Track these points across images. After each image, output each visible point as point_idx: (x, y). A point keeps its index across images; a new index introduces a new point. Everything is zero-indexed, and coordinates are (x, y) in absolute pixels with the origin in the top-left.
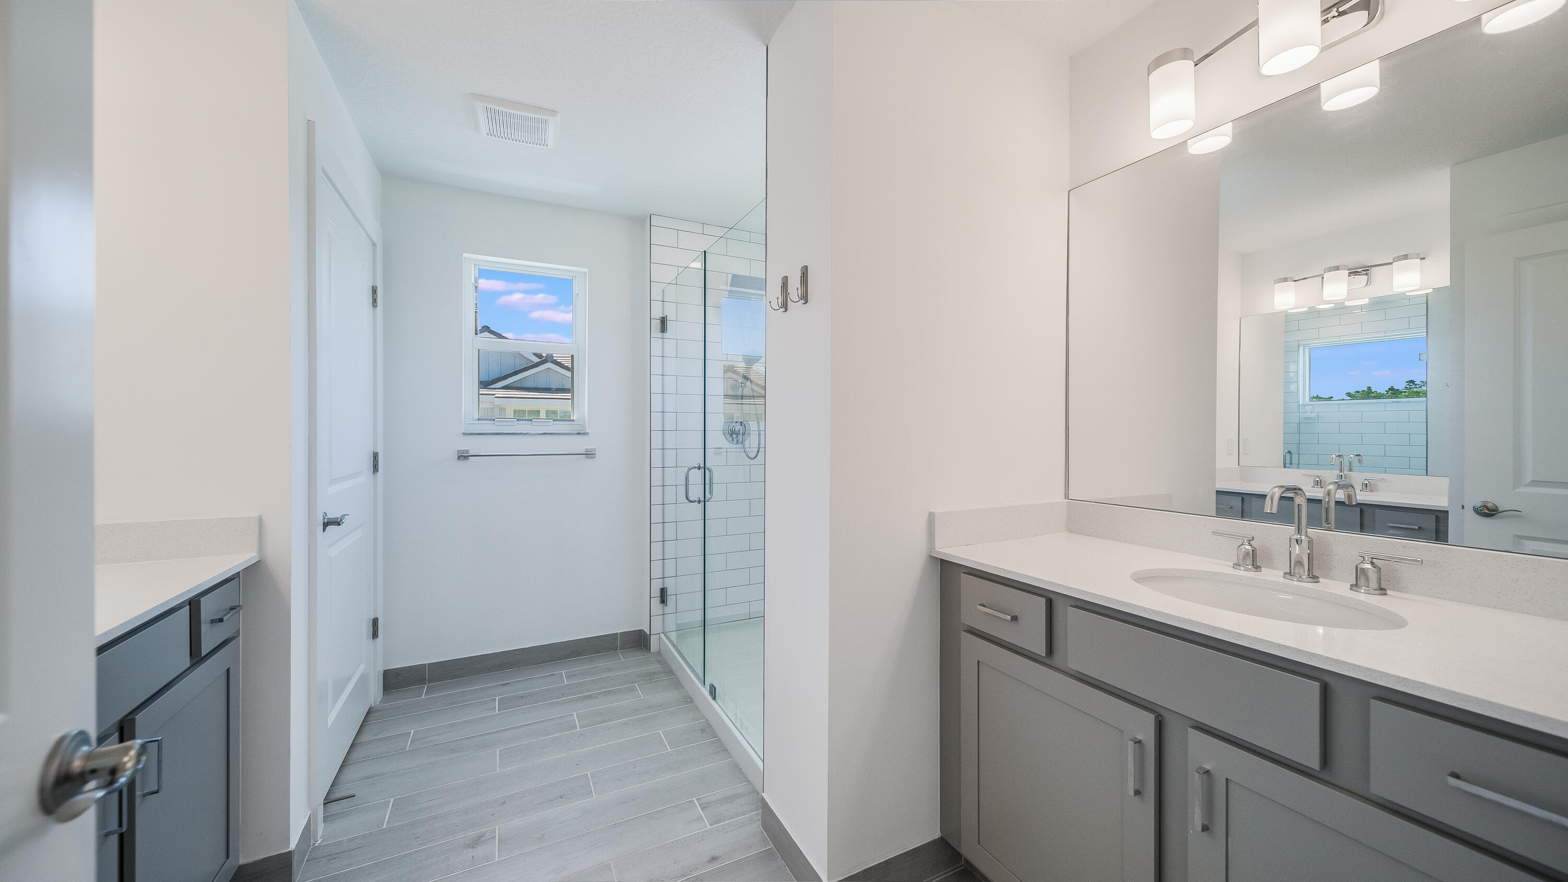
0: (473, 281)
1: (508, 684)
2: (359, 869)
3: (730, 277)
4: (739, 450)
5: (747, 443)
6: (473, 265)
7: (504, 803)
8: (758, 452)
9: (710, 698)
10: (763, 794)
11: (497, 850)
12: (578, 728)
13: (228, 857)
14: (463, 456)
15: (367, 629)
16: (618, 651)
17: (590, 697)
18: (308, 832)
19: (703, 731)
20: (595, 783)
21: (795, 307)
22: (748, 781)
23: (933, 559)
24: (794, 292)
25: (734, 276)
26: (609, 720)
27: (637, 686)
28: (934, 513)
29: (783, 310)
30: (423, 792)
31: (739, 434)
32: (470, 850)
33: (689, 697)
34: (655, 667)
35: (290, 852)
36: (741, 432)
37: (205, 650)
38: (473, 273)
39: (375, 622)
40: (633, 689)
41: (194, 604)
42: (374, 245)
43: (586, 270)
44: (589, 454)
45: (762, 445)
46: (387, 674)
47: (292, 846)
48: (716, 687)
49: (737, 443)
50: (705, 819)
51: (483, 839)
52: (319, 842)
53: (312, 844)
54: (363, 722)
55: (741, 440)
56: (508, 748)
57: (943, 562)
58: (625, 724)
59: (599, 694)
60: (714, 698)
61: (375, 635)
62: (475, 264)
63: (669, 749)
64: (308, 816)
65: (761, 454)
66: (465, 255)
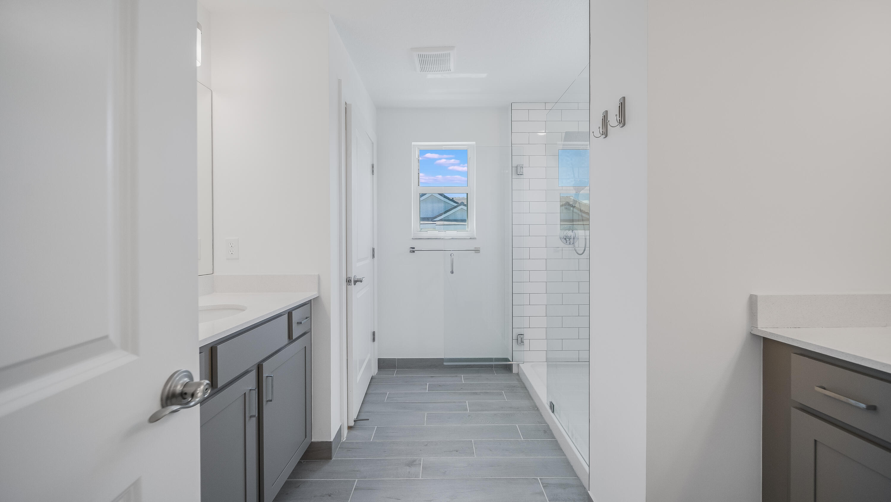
0: (417, 157)
1: (434, 376)
2: (359, 460)
3: (564, 134)
4: (571, 249)
5: (576, 244)
6: (417, 148)
7: (427, 445)
8: (585, 250)
9: (550, 411)
10: (588, 491)
11: (421, 472)
12: (468, 411)
13: (306, 437)
14: (413, 250)
15: (370, 337)
16: (493, 369)
17: (476, 394)
18: (339, 433)
19: (545, 432)
20: (476, 448)
21: (614, 131)
22: (577, 477)
23: (754, 337)
24: (613, 119)
25: (567, 133)
26: (486, 410)
27: (503, 392)
28: (756, 296)
29: (604, 136)
30: (389, 427)
31: (571, 238)
32: (408, 468)
33: (536, 406)
34: (515, 383)
35: (331, 442)
36: (572, 237)
37: (295, 336)
38: (417, 153)
39: (374, 334)
40: (501, 394)
41: (290, 314)
42: (373, 143)
43: (474, 143)
44: (477, 251)
45: (588, 245)
46: (379, 360)
47: (332, 440)
48: (554, 404)
49: (570, 244)
50: (545, 495)
51: (415, 463)
52: (345, 440)
53: (342, 440)
54: (370, 383)
55: (572, 242)
56: (431, 413)
57: (766, 340)
58: (495, 415)
59: (481, 392)
60: (553, 412)
61: (374, 340)
62: (418, 148)
63: (522, 438)
64: (340, 426)
65: (587, 252)
66: (413, 143)
